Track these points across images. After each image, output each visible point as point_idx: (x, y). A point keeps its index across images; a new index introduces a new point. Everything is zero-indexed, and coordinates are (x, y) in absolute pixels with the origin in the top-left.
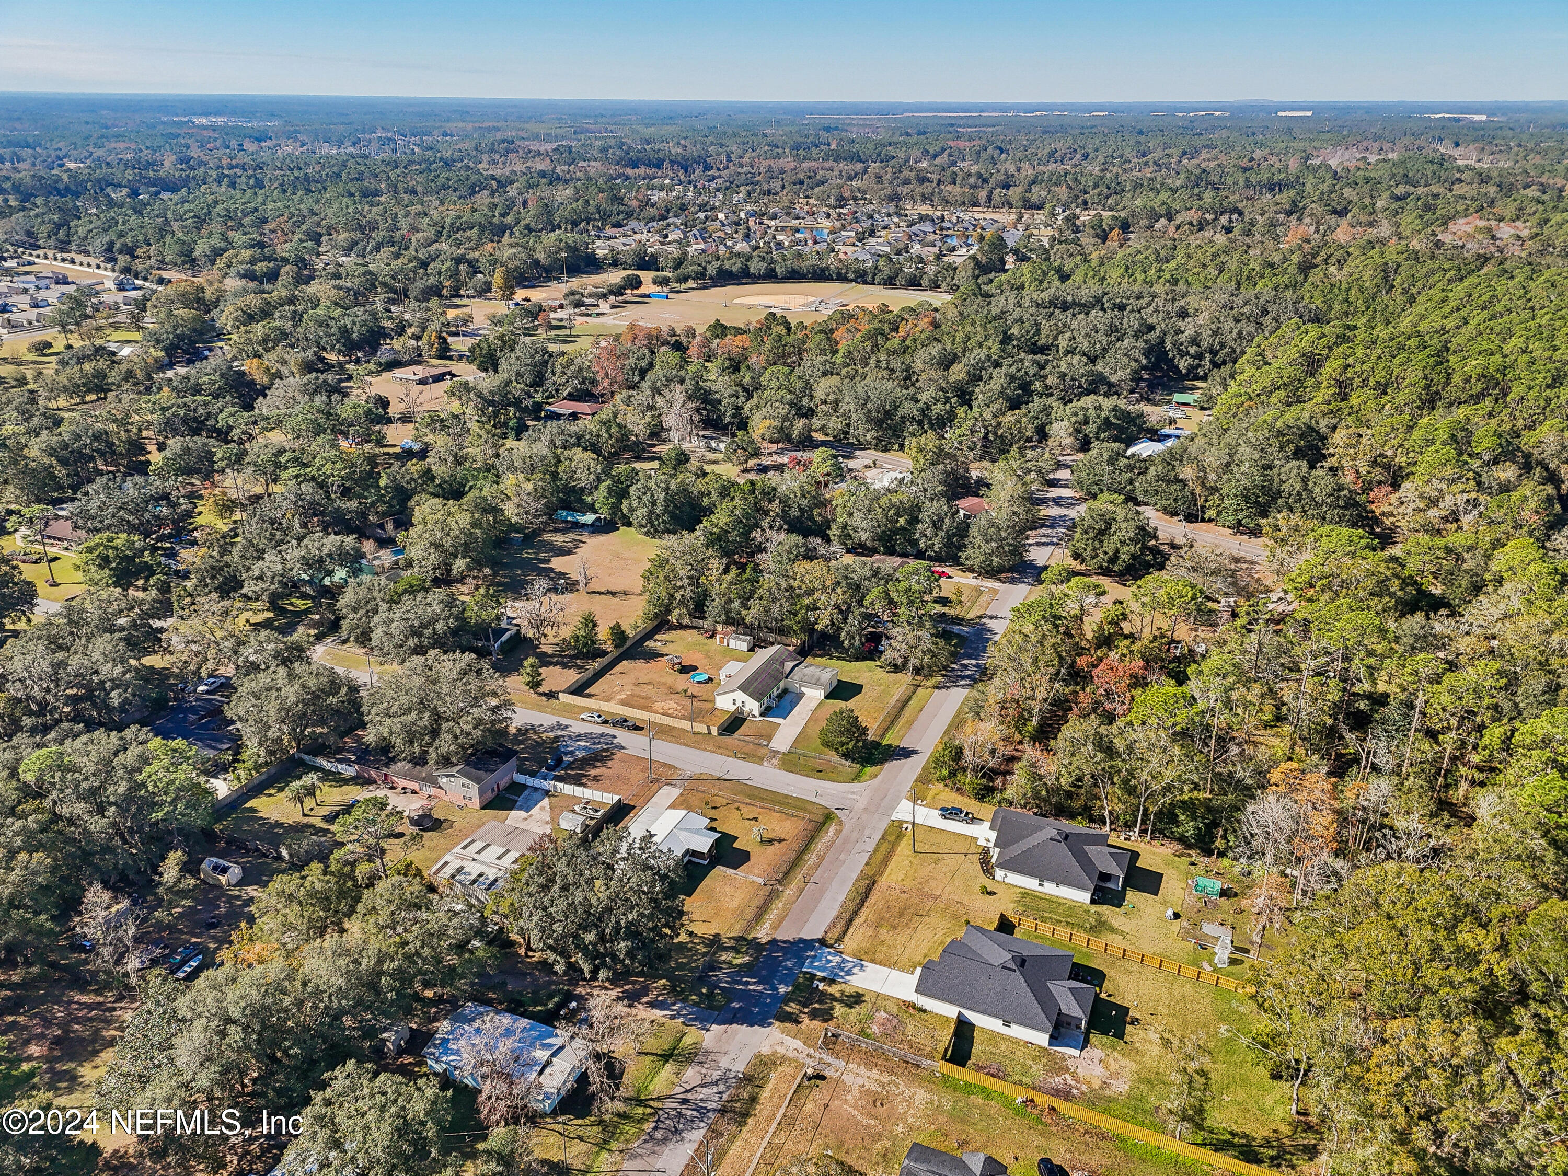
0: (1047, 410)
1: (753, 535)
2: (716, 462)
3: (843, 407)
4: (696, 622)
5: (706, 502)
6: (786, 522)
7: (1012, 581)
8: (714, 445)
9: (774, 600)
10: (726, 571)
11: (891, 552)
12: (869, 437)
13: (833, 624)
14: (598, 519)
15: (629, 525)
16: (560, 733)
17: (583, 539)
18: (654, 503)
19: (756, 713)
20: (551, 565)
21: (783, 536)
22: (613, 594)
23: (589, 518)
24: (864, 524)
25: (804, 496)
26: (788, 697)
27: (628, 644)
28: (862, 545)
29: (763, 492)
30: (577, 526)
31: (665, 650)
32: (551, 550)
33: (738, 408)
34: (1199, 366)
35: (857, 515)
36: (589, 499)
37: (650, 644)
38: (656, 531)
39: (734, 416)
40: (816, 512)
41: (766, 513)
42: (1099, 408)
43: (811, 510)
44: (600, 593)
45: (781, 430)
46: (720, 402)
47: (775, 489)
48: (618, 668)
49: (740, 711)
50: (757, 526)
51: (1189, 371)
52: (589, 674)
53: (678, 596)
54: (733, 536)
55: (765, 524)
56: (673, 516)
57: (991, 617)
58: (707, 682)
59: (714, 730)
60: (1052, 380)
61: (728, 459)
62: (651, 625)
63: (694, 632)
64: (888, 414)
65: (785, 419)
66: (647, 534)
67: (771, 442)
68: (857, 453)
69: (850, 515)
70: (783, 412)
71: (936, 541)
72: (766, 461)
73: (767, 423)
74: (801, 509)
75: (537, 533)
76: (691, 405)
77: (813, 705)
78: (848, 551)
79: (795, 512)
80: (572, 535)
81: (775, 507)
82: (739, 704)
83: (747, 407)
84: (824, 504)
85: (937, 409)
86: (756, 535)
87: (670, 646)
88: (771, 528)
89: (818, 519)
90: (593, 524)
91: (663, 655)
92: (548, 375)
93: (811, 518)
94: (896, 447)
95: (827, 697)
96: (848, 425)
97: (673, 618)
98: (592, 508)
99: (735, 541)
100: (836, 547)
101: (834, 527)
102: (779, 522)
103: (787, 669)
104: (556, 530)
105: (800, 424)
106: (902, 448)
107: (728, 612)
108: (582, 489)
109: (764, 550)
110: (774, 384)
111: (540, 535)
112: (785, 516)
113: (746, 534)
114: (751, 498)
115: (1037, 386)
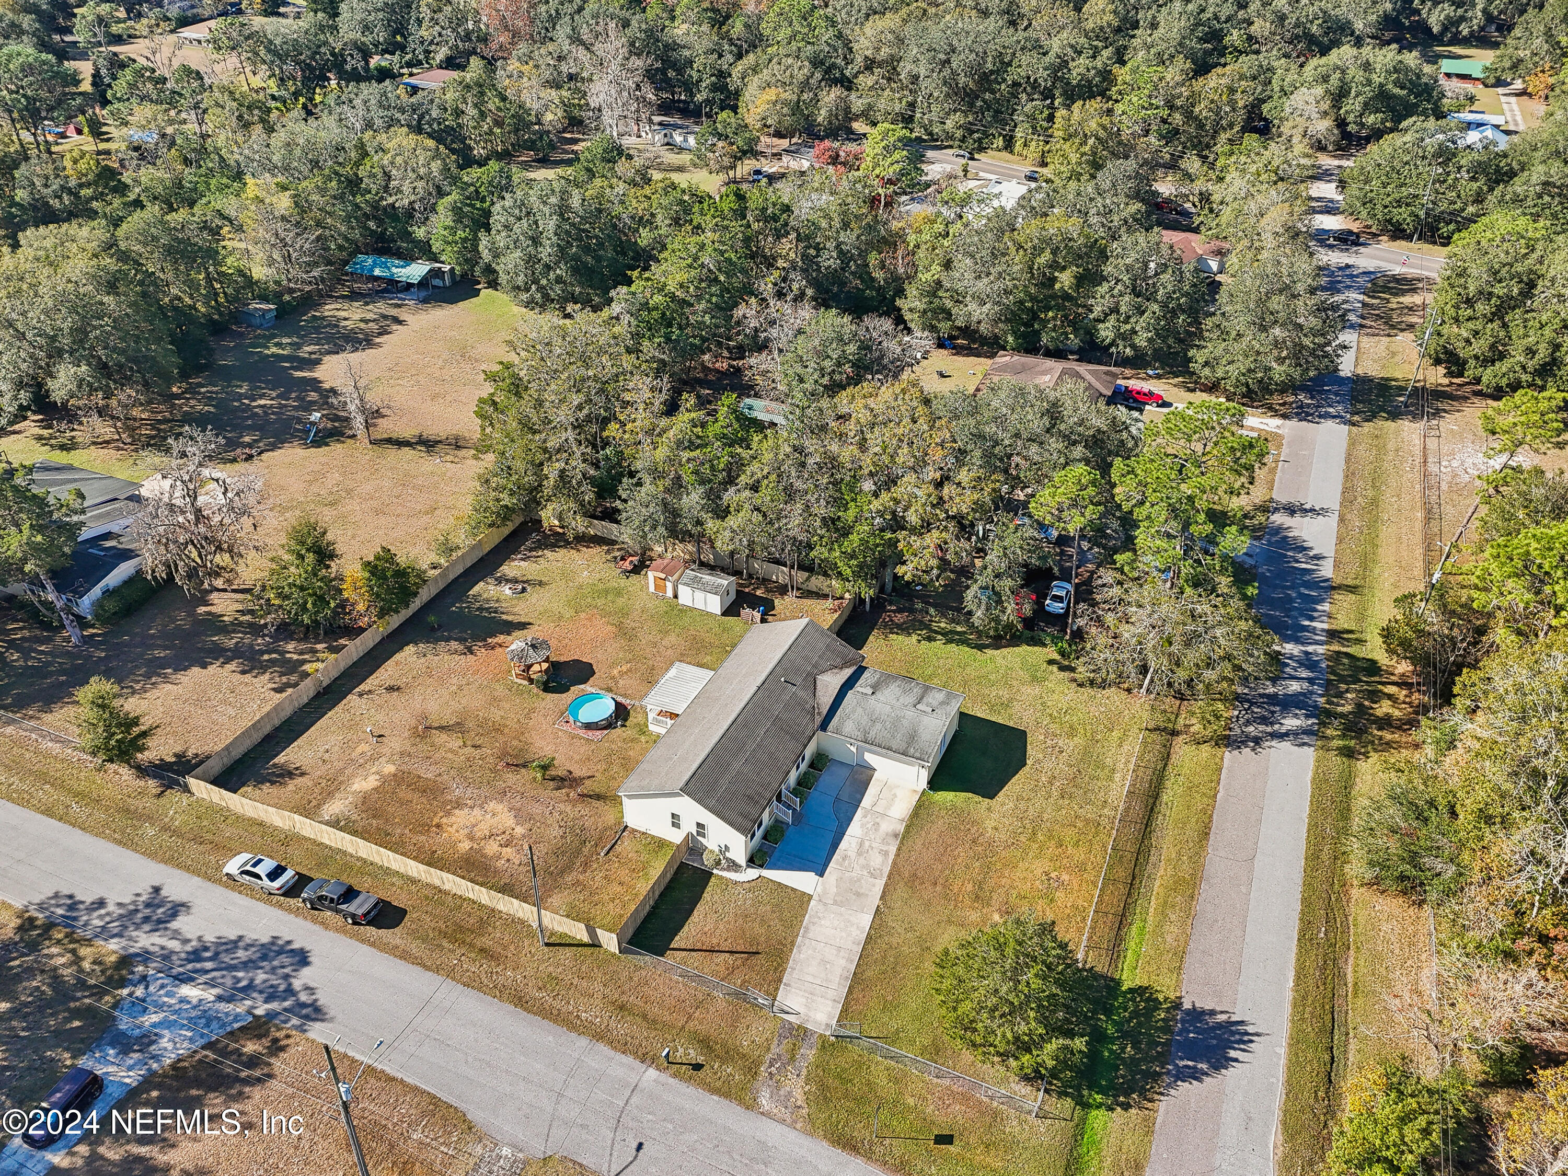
0: (1264, 75)
1: (739, 312)
2: (680, 169)
3: (905, 69)
4: (600, 528)
5: (645, 237)
6: (813, 283)
7: (1303, 414)
8: (678, 138)
9: (790, 494)
10: (671, 408)
11: (1030, 346)
12: (949, 124)
13: (944, 564)
14: (436, 273)
15: (493, 284)
16: (145, 940)
17: (403, 314)
18: (536, 241)
19: (740, 856)
20: (319, 373)
21: (806, 312)
22: (428, 444)
23: (416, 271)
24: (982, 285)
25: (846, 225)
26: (828, 780)
27: (425, 595)
28: (967, 332)
29: (764, 217)
30: (393, 288)
31: (519, 610)
32: (330, 339)
33: (722, 75)
34: (1462, 19)
35: (963, 264)
36: (420, 233)
37: (485, 590)
38: (547, 299)
39: (714, 88)
40: (873, 259)
41: (770, 263)
42: (1367, 66)
43: (863, 254)
44: (400, 443)
45: (796, 108)
46: (690, 63)
47: (787, 209)
48: (387, 673)
49: (693, 847)
50: (748, 290)
51: (1445, 29)
52: (306, 689)
53: (552, 471)
54: (700, 313)
55: (766, 286)
56: (579, 270)
57: (1291, 510)
58: (608, 725)
59: (610, 941)
60: (1260, 27)
61: (701, 161)
62: (492, 538)
63: (597, 553)
64: (986, 80)
65: (805, 85)
66: (530, 304)
67: (778, 134)
68: (930, 154)
69: (947, 265)
70: (800, 76)
71: (1140, 322)
72: (771, 167)
73: (771, 94)
74: (842, 254)
75: (309, 301)
76: (638, 63)
77: (902, 808)
78: (941, 345)
79: (829, 261)
80: (382, 307)
81: (787, 248)
82: (689, 827)
83: (736, 72)
84: (891, 242)
85: (1079, 68)
86: (747, 311)
87: (534, 596)
88: (780, 295)
89: (879, 275)
90: (424, 283)
91: (510, 627)
92: (412, 28)
93: (864, 274)
94: (1000, 142)
95: (935, 783)
96: (912, 105)
97: (549, 516)
98: (425, 251)
99: (701, 325)
100: (920, 339)
101: (912, 291)
102: (798, 283)
103: (826, 698)
104: (354, 296)
105: (831, 97)
106: (1009, 145)
107: (674, 513)
108: (410, 213)
109: (762, 347)
110: (784, 33)
111: (317, 305)
112: (809, 264)
113: (725, 308)
114: (736, 226)
115: (1235, 37)
